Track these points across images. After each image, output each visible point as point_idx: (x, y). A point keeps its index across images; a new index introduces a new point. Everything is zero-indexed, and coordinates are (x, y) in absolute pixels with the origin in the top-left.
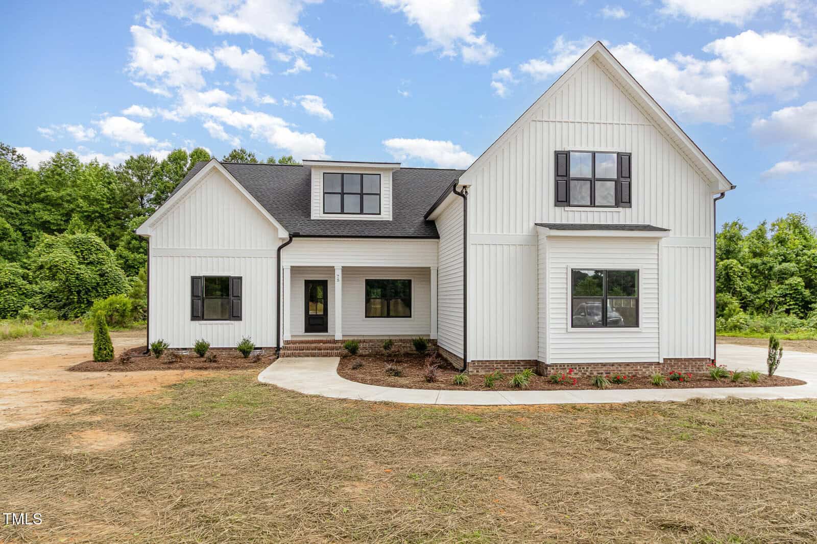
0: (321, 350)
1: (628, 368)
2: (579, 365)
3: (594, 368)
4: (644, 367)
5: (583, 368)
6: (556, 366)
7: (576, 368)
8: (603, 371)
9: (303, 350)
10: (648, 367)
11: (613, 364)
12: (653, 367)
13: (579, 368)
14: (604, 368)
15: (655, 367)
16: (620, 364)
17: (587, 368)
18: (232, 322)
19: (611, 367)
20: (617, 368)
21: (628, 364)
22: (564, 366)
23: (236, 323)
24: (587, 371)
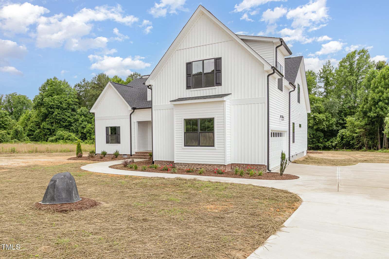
0: (145, 156)
1: (210, 167)
2: (188, 164)
3: (195, 166)
4: (218, 167)
5: (190, 166)
6: (179, 164)
7: (187, 166)
8: (198, 168)
9: (139, 156)
10: (220, 167)
11: (203, 165)
12: (222, 167)
13: (188, 166)
14: (199, 166)
15: (223, 167)
16: (206, 165)
17: (192, 166)
18: (118, 144)
19: (202, 166)
20: (205, 166)
21: (210, 165)
22: (182, 164)
23: (119, 144)
24: (191, 167)
